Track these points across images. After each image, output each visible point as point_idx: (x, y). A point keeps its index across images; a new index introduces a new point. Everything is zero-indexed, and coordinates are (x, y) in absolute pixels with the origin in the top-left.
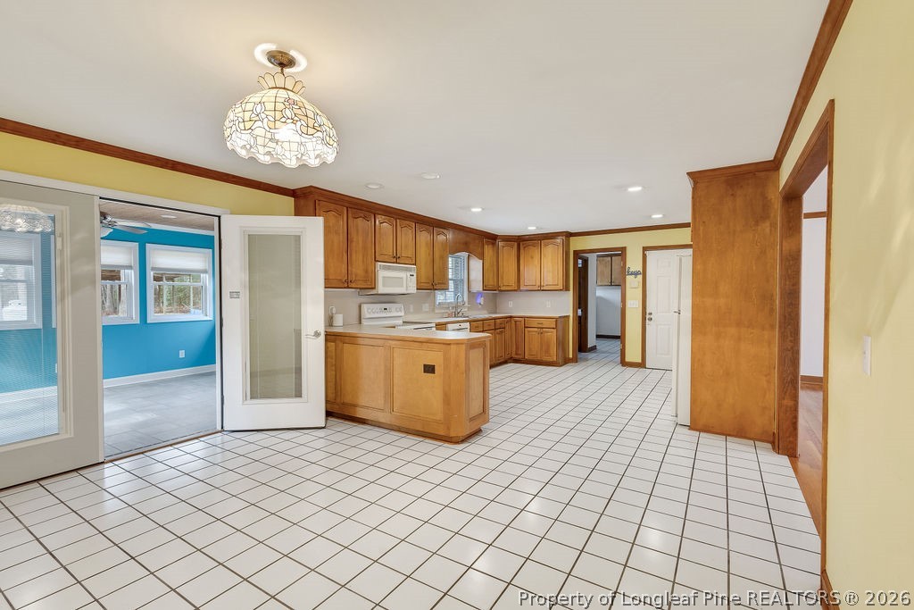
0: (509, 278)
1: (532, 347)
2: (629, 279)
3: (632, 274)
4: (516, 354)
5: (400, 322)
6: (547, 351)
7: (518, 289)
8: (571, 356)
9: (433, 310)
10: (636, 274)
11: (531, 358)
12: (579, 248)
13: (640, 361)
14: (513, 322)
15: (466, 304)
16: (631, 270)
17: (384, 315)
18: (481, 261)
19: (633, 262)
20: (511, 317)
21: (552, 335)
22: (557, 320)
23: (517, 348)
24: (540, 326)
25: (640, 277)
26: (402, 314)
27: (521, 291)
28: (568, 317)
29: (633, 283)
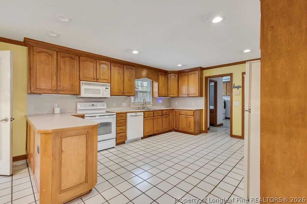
0: (173, 91)
1: (183, 124)
2: (235, 90)
3: (236, 87)
4: (176, 127)
5: (105, 111)
6: (189, 127)
7: (178, 97)
8: (204, 130)
9: (130, 106)
10: (238, 87)
11: (182, 130)
12: (208, 75)
13: (241, 135)
14: (174, 112)
15: (151, 103)
16: (235, 86)
17: (92, 108)
18: (157, 83)
19: (237, 81)
20: (173, 110)
21: (192, 119)
22: (194, 111)
23: (176, 125)
24: (186, 114)
25: (240, 89)
26: (105, 107)
27: (179, 97)
28: (202, 110)
29: (236, 92)
